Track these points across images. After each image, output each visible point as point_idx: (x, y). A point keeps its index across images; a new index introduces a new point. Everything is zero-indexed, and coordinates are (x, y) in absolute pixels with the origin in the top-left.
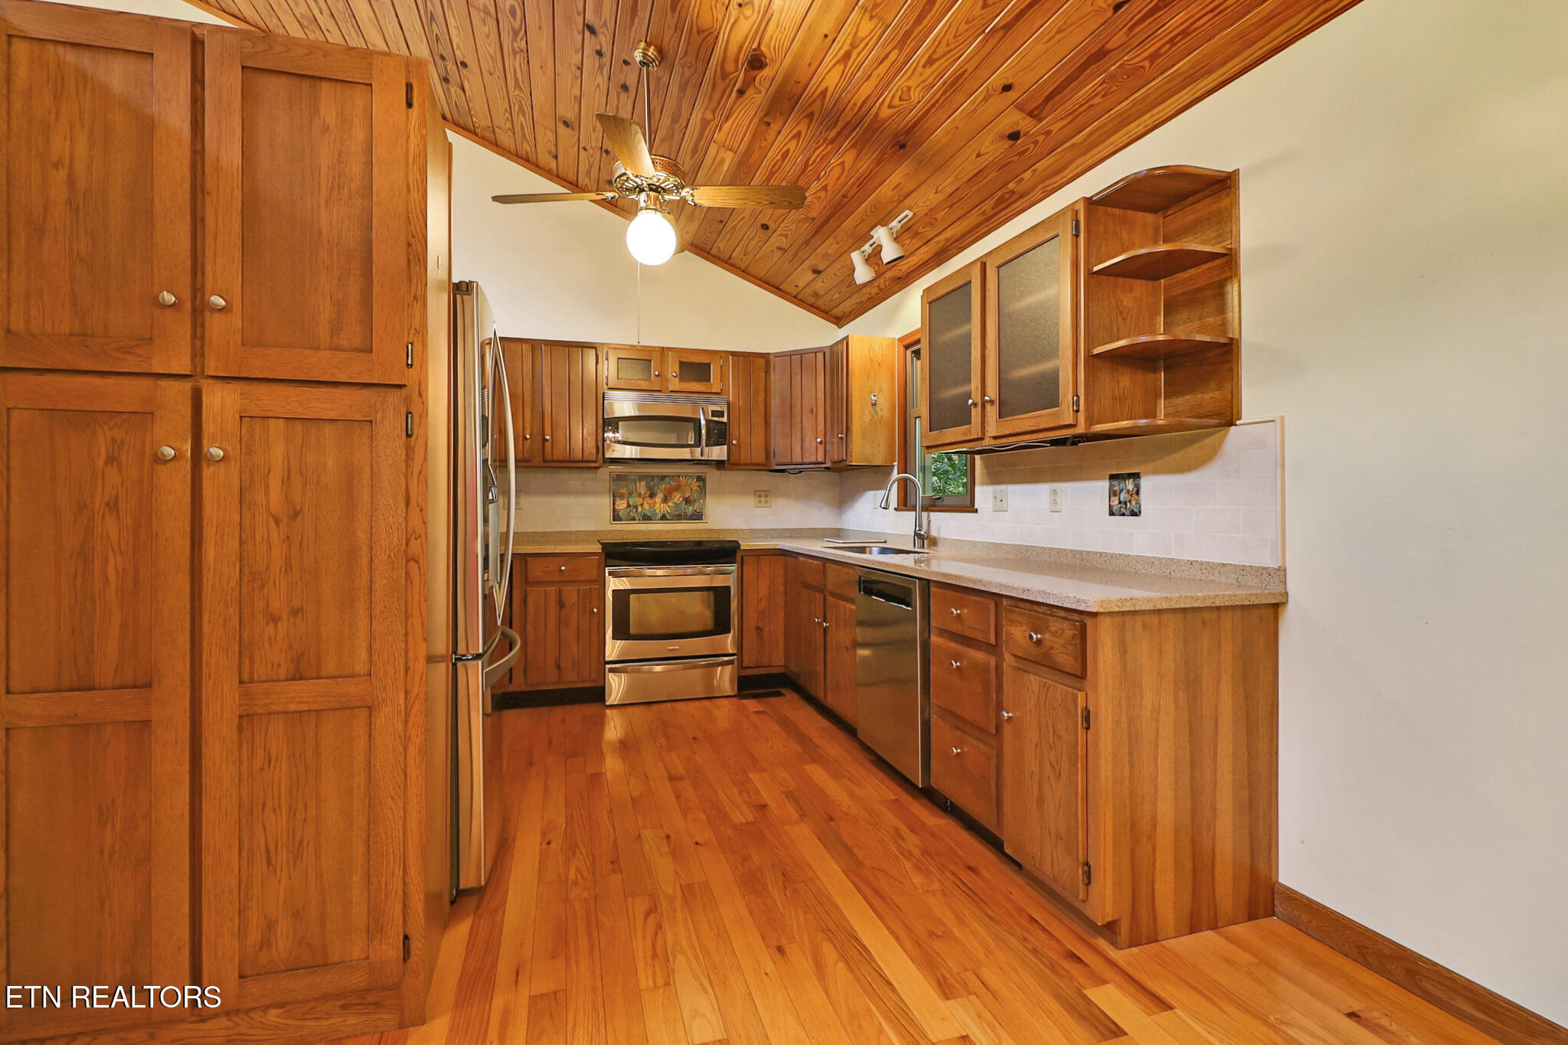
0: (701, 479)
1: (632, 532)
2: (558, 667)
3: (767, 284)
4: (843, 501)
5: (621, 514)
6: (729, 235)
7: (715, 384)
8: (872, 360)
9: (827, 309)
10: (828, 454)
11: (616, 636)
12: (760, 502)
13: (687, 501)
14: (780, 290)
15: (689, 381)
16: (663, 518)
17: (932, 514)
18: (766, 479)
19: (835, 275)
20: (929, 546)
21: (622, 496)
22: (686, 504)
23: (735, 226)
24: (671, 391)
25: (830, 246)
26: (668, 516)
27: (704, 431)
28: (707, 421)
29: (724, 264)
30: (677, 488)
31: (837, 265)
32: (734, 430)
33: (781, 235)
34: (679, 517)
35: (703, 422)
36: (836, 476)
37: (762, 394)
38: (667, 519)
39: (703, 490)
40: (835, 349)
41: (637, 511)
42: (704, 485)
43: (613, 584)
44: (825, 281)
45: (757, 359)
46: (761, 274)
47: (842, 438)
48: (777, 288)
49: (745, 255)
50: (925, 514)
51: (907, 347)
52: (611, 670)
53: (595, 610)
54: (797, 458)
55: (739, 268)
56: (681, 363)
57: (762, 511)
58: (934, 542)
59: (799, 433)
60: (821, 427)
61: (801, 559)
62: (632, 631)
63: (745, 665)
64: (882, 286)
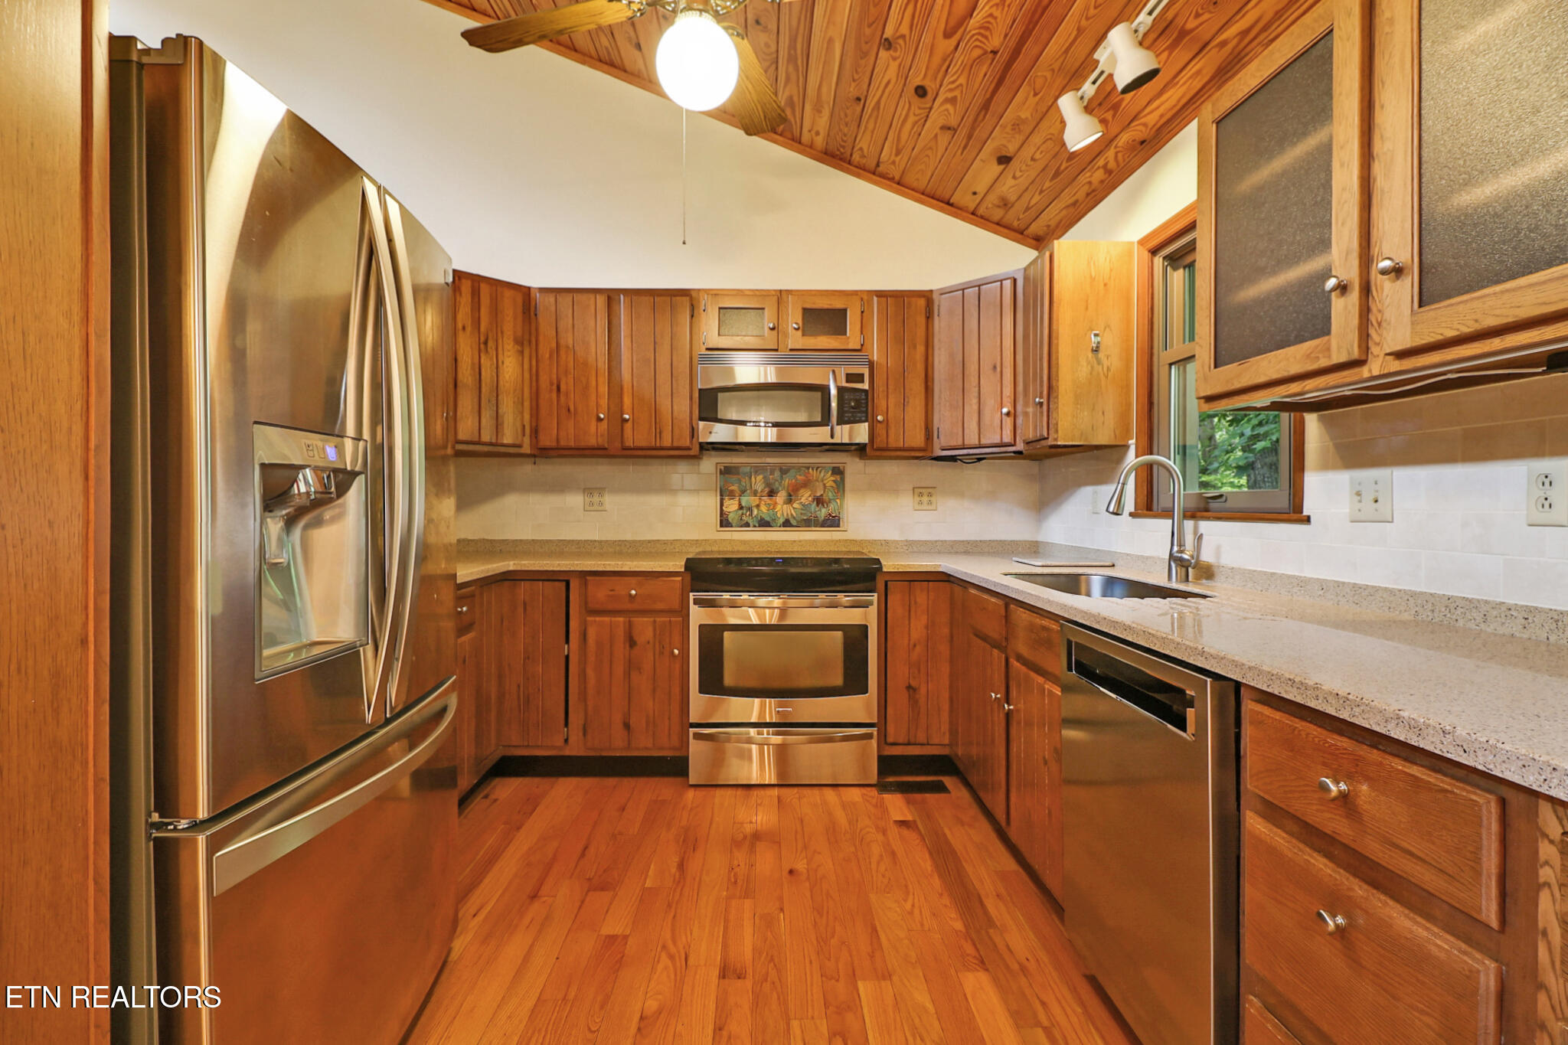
0: (838, 472)
1: (744, 542)
2: (627, 726)
3: (933, 198)
4: (1044, 503)
5: (731, 517)
6: (872, 121)
7: (853, 337)
8: (1093, 279)
9: (1022, 227)
10: (1019, 432)
11: (703, 689)
12: (921, 503)
13: (819, 501)
14: (952, 205)
15: (814, 334)
16: (787, 523)
17: (1205, 526)
18: (932, 472)
19: (1033, 159)
20: (1198, 578)
21: (732, 495)
22: (818, 505)
23: (878, 102)
24: (791, 350)
25: (1022, 106)
26: (794, 522)
27: (834, 404)
28: (840, 390)
29: (872, 176)
30: (806, 484)
31: (1037, 139)
32: (881, 402)
33: (947, 100)
34: (808, 523)
35: (833, 391)
36: (1034, 467)
37: (921, 349)
38: (791, 526)
39: (840, 487)
40: (1031, 271)
41: (751, 514)
42: (843, 480)
43: (698, 616)
44: (1018, 174)
45: (913, 300)
46: (922, 184)
47: (1041, 404)
48: (948, 203)
49: (897, 154)
50: (1189, 524)
51: (1154, 252)
52: (697, 736)
53: (676, 652)
54: (972, 438)
55: (892, 179)
56: (805, 311)
57: (925, 516)
58: (1207, 572)
59: (975, 401)
60: (1008, 391)
61: (973, 591)
62: (728, 680)
63: (890, 740)
64: (1112, 165)
